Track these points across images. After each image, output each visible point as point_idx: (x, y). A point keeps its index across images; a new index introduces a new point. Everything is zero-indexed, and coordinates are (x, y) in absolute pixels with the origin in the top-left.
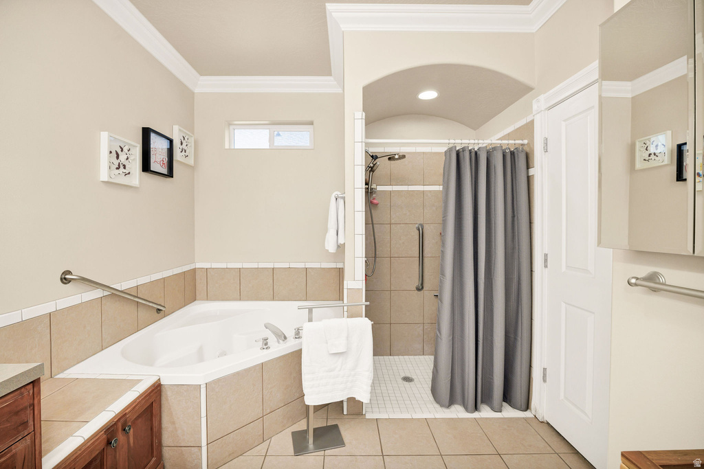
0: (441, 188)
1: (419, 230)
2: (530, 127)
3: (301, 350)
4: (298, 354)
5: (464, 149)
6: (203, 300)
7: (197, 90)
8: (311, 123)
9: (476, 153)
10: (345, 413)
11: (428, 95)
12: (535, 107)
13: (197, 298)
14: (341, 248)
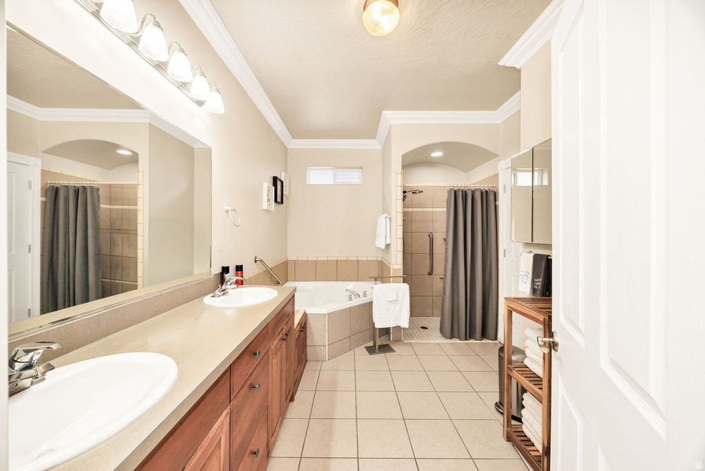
0: (445, 210)
1: (430, 236)
2: (496, 176)
3: (372, 302)
4: (371, 304)
5: (458, 190)
6: (292, 281)
7: (289, 147)
8: (362, 168)
9: (466, 192)
10: (391, 339)
11: (437, 154)
12: (499, 167)
13: (289, 279)
14: (388, 246)
